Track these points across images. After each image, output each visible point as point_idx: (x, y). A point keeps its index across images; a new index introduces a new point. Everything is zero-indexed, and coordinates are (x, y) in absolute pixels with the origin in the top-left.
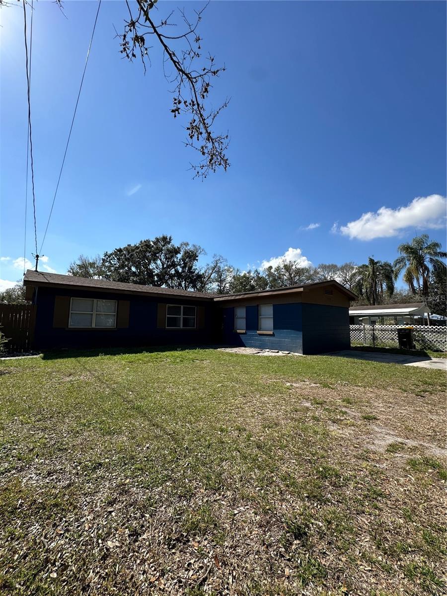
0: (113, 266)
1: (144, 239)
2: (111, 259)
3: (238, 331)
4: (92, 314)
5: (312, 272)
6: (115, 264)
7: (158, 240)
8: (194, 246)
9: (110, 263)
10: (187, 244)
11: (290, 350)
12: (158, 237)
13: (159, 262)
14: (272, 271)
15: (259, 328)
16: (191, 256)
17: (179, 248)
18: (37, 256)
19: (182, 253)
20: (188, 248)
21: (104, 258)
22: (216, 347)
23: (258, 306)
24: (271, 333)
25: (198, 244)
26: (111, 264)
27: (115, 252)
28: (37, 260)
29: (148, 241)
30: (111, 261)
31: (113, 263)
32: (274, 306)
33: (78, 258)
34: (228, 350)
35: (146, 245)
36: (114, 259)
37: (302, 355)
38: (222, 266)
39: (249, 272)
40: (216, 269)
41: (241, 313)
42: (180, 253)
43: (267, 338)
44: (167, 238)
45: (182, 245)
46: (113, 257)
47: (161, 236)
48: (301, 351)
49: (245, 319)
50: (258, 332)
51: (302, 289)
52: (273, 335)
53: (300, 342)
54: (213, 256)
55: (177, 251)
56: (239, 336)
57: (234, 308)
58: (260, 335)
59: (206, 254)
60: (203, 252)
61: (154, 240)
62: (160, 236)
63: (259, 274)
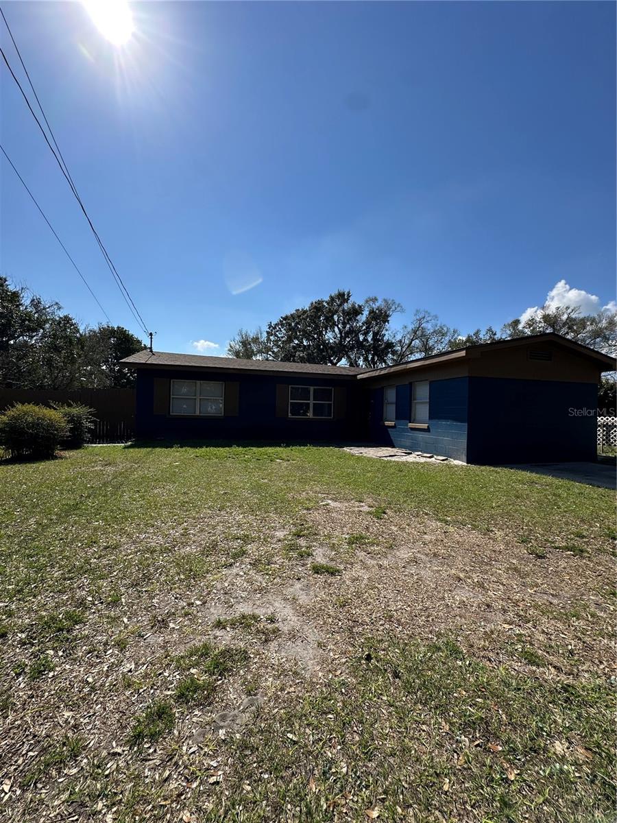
0: (280, 340)
1: (314, 300)
2: (278, 331)
3: (387, 423)
4: (195, 399)
5: (604, 323)
6: (282, 337)
7: (332, 299)
8: (385, 301)
9: (276, 336)
10: (375, 300)
11: (449, 455)
12: (333, 295)
13: (336, 329)
14: (520, 327)
15: (412, 419)
16: (380, 317)
17: (360, 307)
18: (151, 334)
19: (366, 313)
20: (377, 304)
21: (268, 330)
22: (341, 444)
23: (411, 384)
24: (425, 426)
25: (390, 298)
26: (278, 337)
27: (280, 321)
28: (151, 338)
29: (320, 302)
30: (277, 333)
31: (279, 336)
32: (431, 384)
33: (237, 333)
34: (355, 451)
35: (317, 308)
36: (281, 331)
37: (465, 464)
38: (429, 327)
39: (477, 333)
40: (418, 333)
41: (391, 395)
42: (362, 314)
43: (420, 435)
44: (344, 295)
45: (367, 301)
46: (279, 328)
47: (337, 292)
48: (465, 458)
49: (394, 406)
50: (411, 425)
51: (463, 353)
52: (428, 430)
53: (463, 442)
54: (415, 312)
55: (356, 311)
56: (387, 431)
57: (383, 388)
58: (413, 429)
59: (403, 311)
60: (399, 309)
61: (327, 299)
62: (334, 293)
63: (495, 334)
